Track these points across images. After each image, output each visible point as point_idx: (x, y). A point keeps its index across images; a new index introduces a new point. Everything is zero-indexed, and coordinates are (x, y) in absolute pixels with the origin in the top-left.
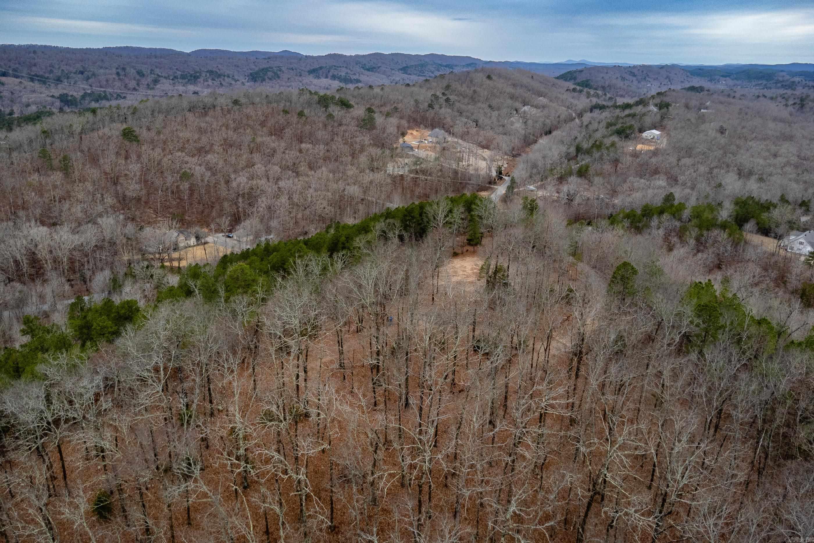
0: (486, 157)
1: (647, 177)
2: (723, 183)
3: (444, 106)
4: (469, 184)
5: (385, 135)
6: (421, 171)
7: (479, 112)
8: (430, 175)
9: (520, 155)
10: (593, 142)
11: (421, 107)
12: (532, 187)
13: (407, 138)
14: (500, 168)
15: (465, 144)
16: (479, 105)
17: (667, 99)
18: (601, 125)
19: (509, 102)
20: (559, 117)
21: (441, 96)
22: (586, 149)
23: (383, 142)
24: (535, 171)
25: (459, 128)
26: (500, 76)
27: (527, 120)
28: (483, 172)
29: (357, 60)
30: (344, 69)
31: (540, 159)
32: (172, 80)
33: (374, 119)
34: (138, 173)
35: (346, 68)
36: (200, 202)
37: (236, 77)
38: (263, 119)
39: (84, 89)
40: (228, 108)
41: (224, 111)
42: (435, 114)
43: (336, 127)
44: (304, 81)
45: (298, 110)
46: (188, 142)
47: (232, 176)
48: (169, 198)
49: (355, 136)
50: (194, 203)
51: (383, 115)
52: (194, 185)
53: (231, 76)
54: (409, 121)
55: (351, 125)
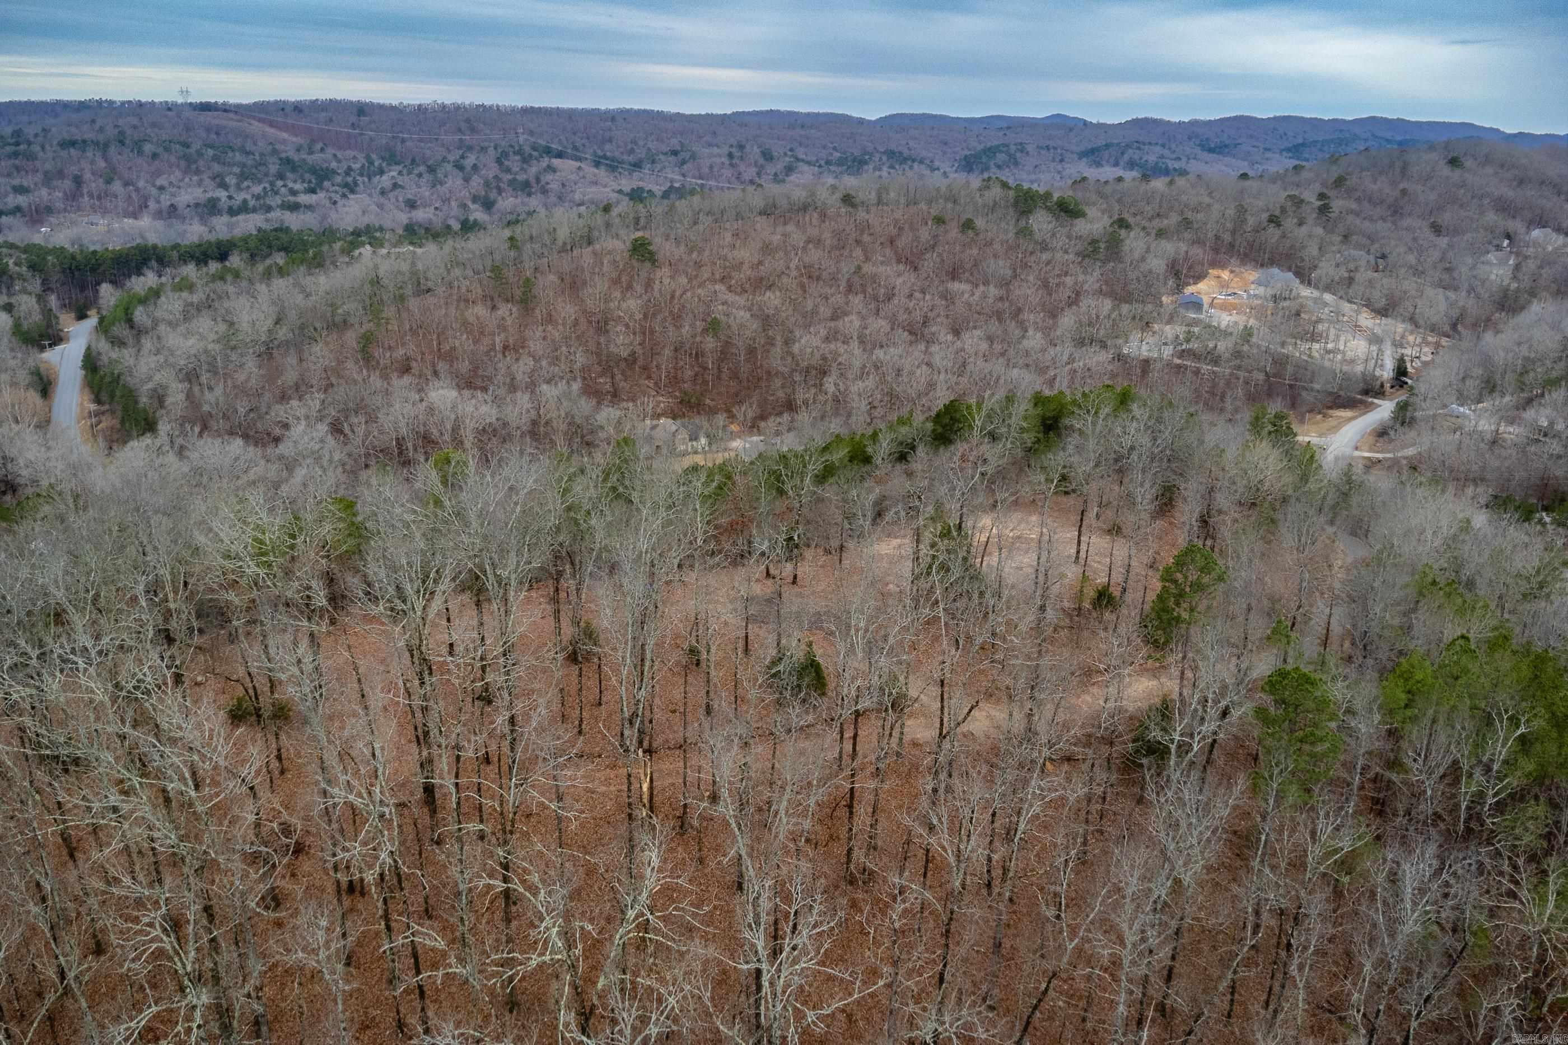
3: (1309, 220)
4: (1308, 389)
5: (1137, 274)
6: (1201, 353)
7: (1398, 237)
12: (1462, 410)
13: (1204, 286)
14: (1400, 361)
15: (1336, 304)
16: (1408, 222)
21: (1312, 199)
27: (1528, 259)
29: (1193, 130)
30: (1157, 148)
32: (820, 166)
33: (1124, 241)
34: (638, 316)
35: (1163, 146)
36: (735, 375)
37: (937, 163)
38: (894, 232)
39: (672, 181)
40: (832, 211)
41: (823, 216)
42: (1284, 236)
43: (1032, 253)
44: (1067, 172)
45: (965, 217)
46: (738, 266)
47: (797, 334)
48: (682, 363)
49: (1066, 274)
50: (724, 376)
51: (1148, 234)
52: (727, 344)
53: (928, 162)
54: (1216, 250)
55: (1066, 252)
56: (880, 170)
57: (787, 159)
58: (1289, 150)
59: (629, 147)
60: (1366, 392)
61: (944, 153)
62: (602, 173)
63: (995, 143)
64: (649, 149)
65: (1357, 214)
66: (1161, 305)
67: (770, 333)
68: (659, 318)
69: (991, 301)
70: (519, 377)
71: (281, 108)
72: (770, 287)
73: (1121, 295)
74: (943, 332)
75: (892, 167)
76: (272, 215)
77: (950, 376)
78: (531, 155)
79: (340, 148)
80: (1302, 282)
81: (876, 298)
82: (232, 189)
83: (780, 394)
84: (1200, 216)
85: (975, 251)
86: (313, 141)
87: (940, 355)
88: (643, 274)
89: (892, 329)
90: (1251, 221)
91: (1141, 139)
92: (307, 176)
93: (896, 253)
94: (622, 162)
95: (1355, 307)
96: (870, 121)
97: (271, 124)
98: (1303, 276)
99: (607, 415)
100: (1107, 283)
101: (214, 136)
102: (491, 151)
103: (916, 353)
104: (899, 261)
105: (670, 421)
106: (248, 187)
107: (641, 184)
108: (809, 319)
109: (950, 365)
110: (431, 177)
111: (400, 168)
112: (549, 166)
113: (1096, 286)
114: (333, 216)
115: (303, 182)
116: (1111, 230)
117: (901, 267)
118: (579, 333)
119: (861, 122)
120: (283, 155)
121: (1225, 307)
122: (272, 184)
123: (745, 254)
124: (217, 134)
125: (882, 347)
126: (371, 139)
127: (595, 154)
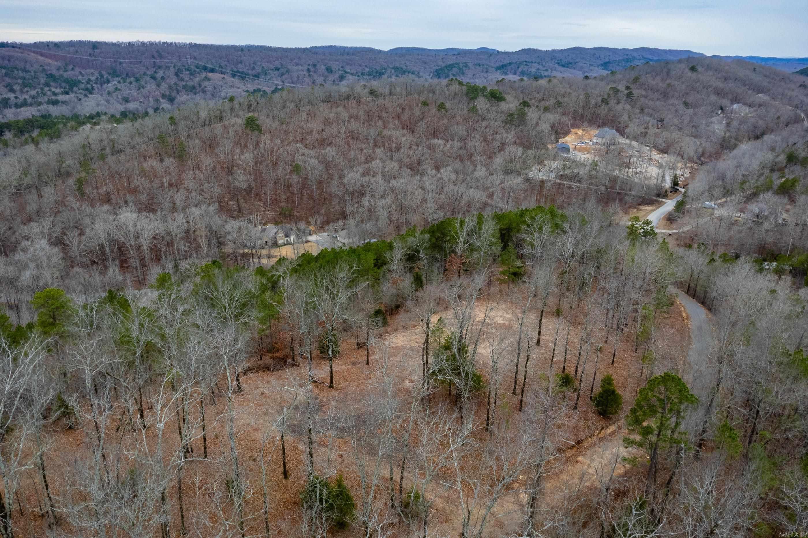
0: (663, 163)
3: (623, 101)
5: (535, 133)
6: (567, 176)
7: (667, 110)
8: (578, 181)
13: (568, 138)
14: (677, 177)
16: (672, 101)
20: (779, 118)
21: (623, 89)
22: (801, 159)
24: (719, 183)
26: (707, 68)
27: (733, 120)
29: (553, 54)
31: (732, 168)
32: (358, 76)
33: (527, 114)
34: (252, 164)
35: (539, 63)
36: (311, 197)
37: (421, 74)
38: (399, 110)
39: (276, 85)
40: (363, 100)
41: (359, 102)
42: (609, 110)
43: (477, 122)
44: (490, 78)
45: (439, 102)
46: (310, 132)
47: (346, 172)
48: (279, 191)
49: (497, 133)
50: (304, 198)
51: (540, 110)
52: (306, 179)
53: (416, 73)
54: (575, 118)
55: (496, 121)
56: (391, 78)
57: (340, 72)
58: (602, 65)
59: (252, 66)
60: (658, 195)
61: (425, 68)
62: (236, 81)
63: (452, 62)
64: (263, 67)
65: (646, 97)
66: (547, 149)
67: (331, 172)
68: (264, 164)
69: (455, 149)
70: (178, 202)
71: (48, 45)
72: (329, 144)
73: (527, 145)
74: (429, 169)
75: (397, 76)
76: (41, 107)
77: (434, 194)
78: (195, 71)
79: (84, 68)
80: (620, 134)
81: (390, 150)
82: (18, 93)
83: (338, 207)
84: (566, 99)
85: (446, 121)
86: (66, 65)
87: (429, 182)
88: (254, 139)
89: (401, 167)
90: (593, 102)
91: (527, 60)
92: (63, 85)
93: (401, 123)
94: (247, 74)
95: (648, 148)
96: (384, 52)
97: (42, 55)
98: (621, 131)
99: (232, 225)
100: (518, 138)
101: (6, 62)
102: (172, 69)
103: (415, 182)
104: (403, 128)
105: (273, 226)
106: (28, 91)
107: (259, 87)
108: (352, 164)
109: (434, 188)
110: (137, 84)
111: (118, 79)
112: (205, 77)
113: (513, 140)
114: (79, 107)
115: (61, 87)
116: (519, 107)
117: (404, 131)
118: (216, 174)
119: (380, 51)
120: (49, 72)
121: (581, 150)
122: (42, 89)
123: (315, 125)
124: (9, 60)
125: (395, 178)
126: (102, 63)
127: (232, 70)
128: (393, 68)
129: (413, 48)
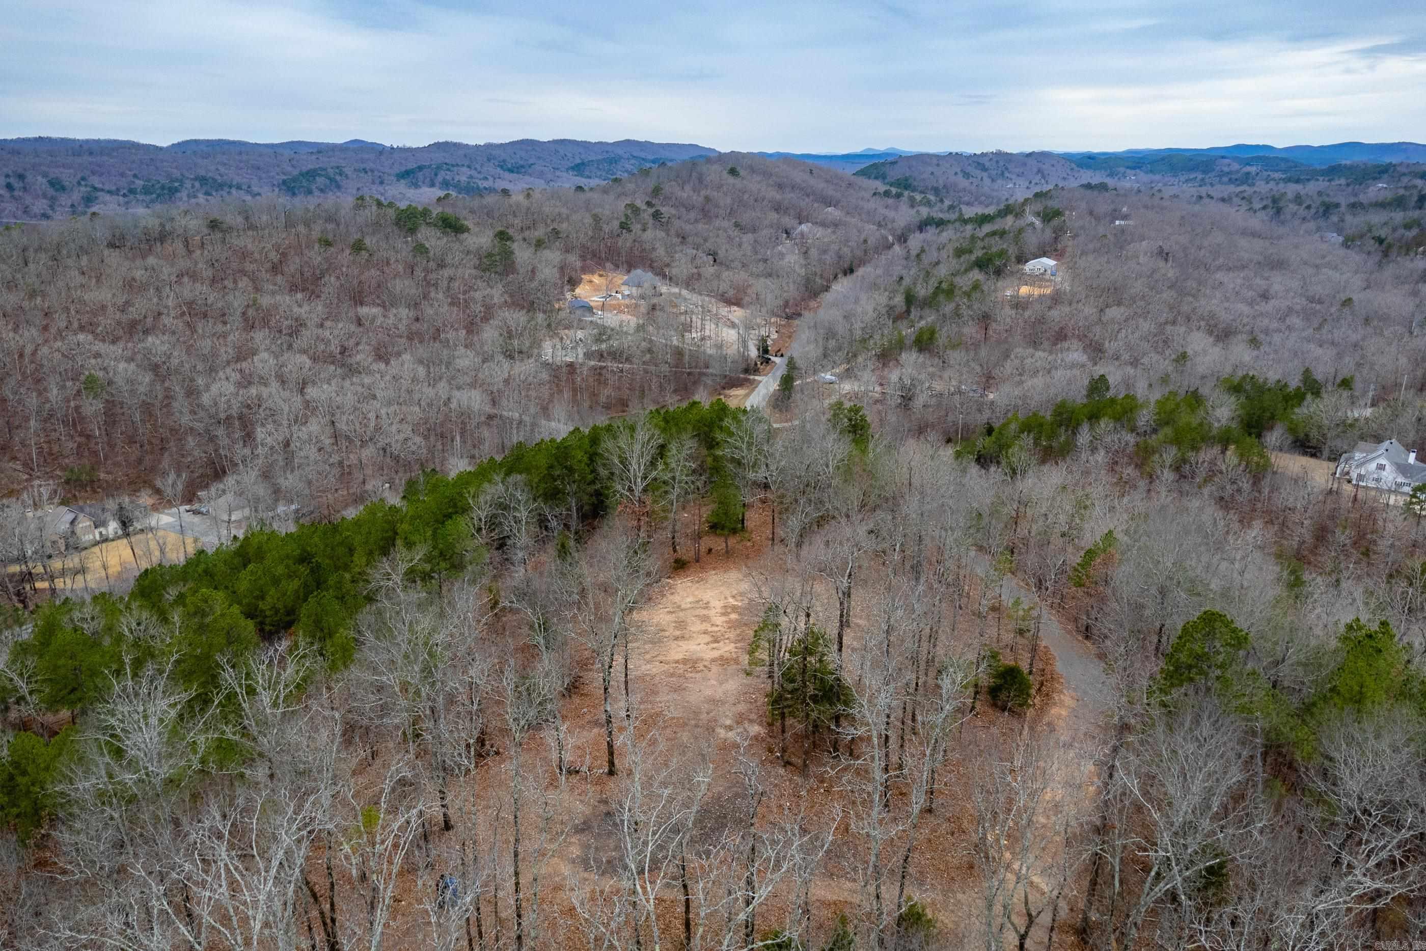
0: (737, 321)
1: (1046, 344)
2: (1190, 352)
3: (650, 225)
4: (704, 374)
5: (534, 284)
6: (609, 353)
7: (718, 236)
8: (628, 360)
9: (800, 315)
10: (936, 285)
11: (606, 228)
12: (828, 377)
13: (581, 291)
14: (763, 341)
15: (695, 298)
16: (717, 223)
17: (1054, 204)
18: (944, 254)
19: (773, 216)
20: (865, 241)
21: (644, 207)
22: (925, 299)
23: (531, 298)
24: (832, 343)
25: (681, 267)
26: (752, 170)
27: (808, 249)
28: (732, 351)
29: (489, 152)
30: (465, 169)
31: (841, 319)
32: (124, 195)
33: (512, 253)
35: (469, 167)
36: (132, 439)
37: (255, 189)
38: (278, 257)
42: (636, 241)
43: (432, 271)
44: (390, 193)
45: (352, 237)
48: (56, 435)
49: (472, 288)
50: (117, 442)
51: (529, 245)
52: (113, 403)
53: (245, 187)
54: (584, 257)
55: (464, 267)
57: (83, 189)
58: (573, 168)
60: (746, 371)
63: (311, 167)
65: (679, 218)
67: (166, 384)
69: (406, 322)
72: (150, 331)
80: (661, 278)
84: (564, 226)
85: (374, 272)
91: (448, 161)
93: (287, 280)
96: (162, 148)
100: (510, 295)
104: (295, 290)
105: (61, 508)
108: (210, 363)
113: (503, 299)
116: (496, 242)
117: (300, 295)
119: (152, 148)
123: (105, 295)
128: (196, 179)
129: (220, 140)
